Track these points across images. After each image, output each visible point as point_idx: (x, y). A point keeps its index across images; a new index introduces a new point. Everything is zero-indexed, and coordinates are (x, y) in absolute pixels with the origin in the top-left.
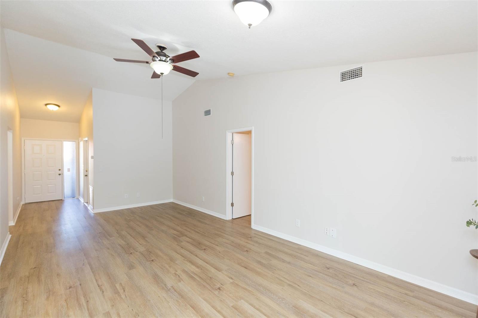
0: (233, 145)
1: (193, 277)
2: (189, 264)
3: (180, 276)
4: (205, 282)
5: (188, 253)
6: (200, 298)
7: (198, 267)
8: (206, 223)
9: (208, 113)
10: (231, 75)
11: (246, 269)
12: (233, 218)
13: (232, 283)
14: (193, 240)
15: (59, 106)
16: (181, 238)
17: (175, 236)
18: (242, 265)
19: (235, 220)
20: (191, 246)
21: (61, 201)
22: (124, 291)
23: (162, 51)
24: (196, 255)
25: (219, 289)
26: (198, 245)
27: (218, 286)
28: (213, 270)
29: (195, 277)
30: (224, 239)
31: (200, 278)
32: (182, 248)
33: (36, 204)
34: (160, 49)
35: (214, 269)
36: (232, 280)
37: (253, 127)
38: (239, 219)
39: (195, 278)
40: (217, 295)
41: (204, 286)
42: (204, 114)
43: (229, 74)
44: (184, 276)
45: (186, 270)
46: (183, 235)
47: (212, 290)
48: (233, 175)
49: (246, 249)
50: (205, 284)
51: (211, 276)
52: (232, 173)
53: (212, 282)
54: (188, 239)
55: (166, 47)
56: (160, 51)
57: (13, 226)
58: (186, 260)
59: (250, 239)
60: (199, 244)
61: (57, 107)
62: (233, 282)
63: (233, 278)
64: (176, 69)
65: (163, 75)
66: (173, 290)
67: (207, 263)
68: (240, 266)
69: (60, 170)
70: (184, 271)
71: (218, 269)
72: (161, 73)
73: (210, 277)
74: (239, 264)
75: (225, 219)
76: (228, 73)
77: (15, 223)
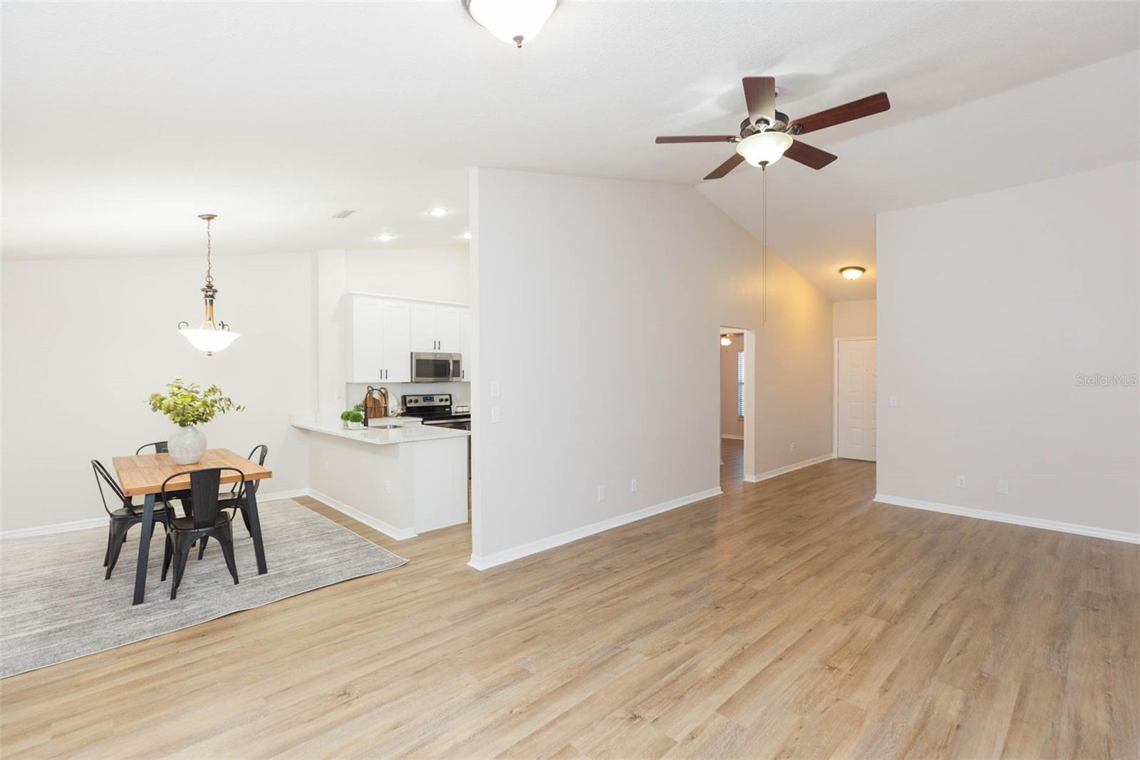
3: (672, 651)
7: (721, 669)
13: (667, 741)
15: (863, 270)
22: (606, 607)
25: (634, 717)
27: (648, 714)
31: (673, 682)
33: (850, 461)
36: (685, 740)
45: (699, 655)
47: (625, 705)
50: (650, 691)
51: (688, 696)
53: (660, 702)
57: (753, 483)
58: (746, 647)
61: (860, 272)
62: (675, 743)
63: (695, 740)
65: (767, 165)
66: (616, 652)
70: (692, 654)
71: (728, 705)
72: (761, 163)
73: (680, 697)
77: (758, 481)
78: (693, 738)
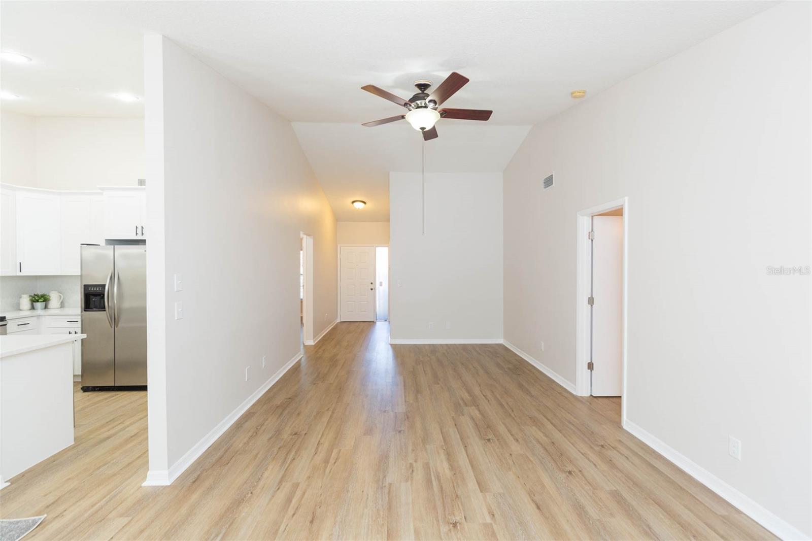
0: (592, 240)
1: (431, 482)
2: (443, 456)
3: (415, 471)
4: (441, 500)
5: (458, 437)
6: (412, 524)
7: (452, 468)
8: (530, 392)
9: (549, 182)
10: (578, 96)
11: (537, 511)
12: (591, 395)
13: (486, 526)
14: (484, 417)
15: (365, 203)
16: (467, 408)
17: (461, 402)
18: (535, 498)
19: (595, 399)
20: (471, 427)
21: (372, 323)
22: (335, 463)
23: (423, 92)
24: (467, 445)
25: (455, 525)
26: (485, 429)
27: (458, 517)
28: (472, 484)
29: (435, 483)
30: (539, 433)
31: (441, 489)
32: (455, 425)
33: (349, 323)
34: (420, 89)
35: (476, 483)
36: (492, 519)
37: (626, 199)
38: (605, 399)
39: (432, 485)
40: (442, 535)
41: (435, 508)
42: (543, 185)
43: (574, 95)
44: (419, 475)
45: (431, 465)
46: (475, 402)
47: (440, 521)
48: (593, 304)
49: (570, 468)
50: (439, 503)
51: (459, 493)
52: (591, 301)
53: (453, 506)
54: (476, 414)
55: (429, 83)
56: (421, 92)
57: (312, 345)
58: (444, 448)
59: (597, 448)
60: (488, 427)
61: (363, 204)
62: (491, 524)
63: (496, 516)
64: (447, 114)
66: (386, 490)
67: (472, 466)
68: (530, 497)
69: (372, 283)
70: (427, 467)
71: (482, 486)
72: (421, 128)
73: (457, 496)
74: (531, 494)
75: (575, 393)
76: (572, 94)
77: (315, 343)
78: (493, 515)
